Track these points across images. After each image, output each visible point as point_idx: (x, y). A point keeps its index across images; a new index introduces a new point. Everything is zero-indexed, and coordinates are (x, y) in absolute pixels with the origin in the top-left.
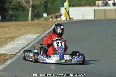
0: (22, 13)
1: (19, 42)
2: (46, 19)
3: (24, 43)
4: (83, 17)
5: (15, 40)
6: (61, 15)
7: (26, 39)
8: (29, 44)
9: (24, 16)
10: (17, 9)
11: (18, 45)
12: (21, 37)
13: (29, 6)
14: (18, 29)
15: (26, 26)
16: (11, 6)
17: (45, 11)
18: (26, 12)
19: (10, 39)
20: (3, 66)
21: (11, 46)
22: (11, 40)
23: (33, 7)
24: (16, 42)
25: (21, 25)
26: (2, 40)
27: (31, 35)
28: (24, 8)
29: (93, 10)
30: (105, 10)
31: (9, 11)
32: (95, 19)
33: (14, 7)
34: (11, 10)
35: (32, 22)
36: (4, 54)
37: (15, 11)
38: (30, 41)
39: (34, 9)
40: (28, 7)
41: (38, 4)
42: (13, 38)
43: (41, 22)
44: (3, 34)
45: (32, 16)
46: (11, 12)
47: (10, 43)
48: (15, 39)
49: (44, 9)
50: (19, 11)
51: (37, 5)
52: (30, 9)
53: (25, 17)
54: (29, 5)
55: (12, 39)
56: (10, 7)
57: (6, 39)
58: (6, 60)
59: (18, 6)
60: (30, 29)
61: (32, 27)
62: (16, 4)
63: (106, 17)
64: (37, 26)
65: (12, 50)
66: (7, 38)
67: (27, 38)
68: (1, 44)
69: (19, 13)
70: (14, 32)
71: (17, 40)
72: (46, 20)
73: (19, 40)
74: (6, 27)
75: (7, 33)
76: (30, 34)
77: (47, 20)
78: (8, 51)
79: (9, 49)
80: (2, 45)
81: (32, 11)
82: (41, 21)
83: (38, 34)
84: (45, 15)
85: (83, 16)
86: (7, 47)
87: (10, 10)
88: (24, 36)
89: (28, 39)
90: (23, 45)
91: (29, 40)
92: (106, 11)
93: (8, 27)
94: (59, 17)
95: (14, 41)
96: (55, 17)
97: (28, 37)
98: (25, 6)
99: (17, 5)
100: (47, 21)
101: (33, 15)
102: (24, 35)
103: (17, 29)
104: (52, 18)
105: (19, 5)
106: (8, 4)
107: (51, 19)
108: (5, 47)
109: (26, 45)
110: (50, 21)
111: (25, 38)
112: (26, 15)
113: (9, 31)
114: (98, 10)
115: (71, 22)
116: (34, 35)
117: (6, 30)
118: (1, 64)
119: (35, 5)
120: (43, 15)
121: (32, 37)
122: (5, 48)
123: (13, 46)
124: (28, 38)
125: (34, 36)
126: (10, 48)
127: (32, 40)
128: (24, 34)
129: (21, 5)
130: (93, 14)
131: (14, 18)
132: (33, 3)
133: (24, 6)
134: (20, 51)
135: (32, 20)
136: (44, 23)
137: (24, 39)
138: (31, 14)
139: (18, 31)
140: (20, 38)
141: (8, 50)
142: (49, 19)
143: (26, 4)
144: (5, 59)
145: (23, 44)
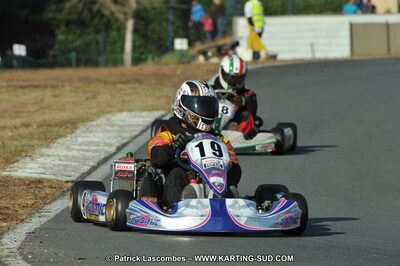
0: (100, 37)
1: (91, 138)
2: (186, 60)
3: (107, 141)
4: (313, 51)
5: (78, 131)
6: (237, 44)
7: (116, 128)
8: (124, 145)
9: (109, 48)
10: (82, 24)
11: (86, 148)
12: (98, 122)
13: (125, 14)
14: (88, 95)
15: (116, 84)
16: (64, 15)
17: (181, 31)
18: (114, 34)
19: (61, 126)
20: (35, 223)
21: (65, 153)
22: (61, 131)
23: (140, 16)
24: (80, 139)
25: (98, 80)
26: (31, 134)
27: (133, 113)
28: (109, 21)
29: (347, 27)
30: (388, 26)
31: (58, 32)
32: (355, 58)
33: (74, 17)
34: (63, 28)
35: (136, 69)
36: (39, 181)
37: (78, 32)
38: (127, 136)
39: (142, 23)
40: (121, 17)
41: (156, 5)
42: (70, 126)
43: (166, 70)
44: (37, 111)
45: (135, 49)
46: (63, 33)
47: (60, 140)
48: (76, 128)
49: (177, 23)
50: (90, 29)
51: (154, 9)
52: (130, 25)
53: (113, 52)
54: (126, 9)
55: (68, 130)
56: (58, 16)
57: (45, 127)
58: (47, 200)
59: (85, 12)
60: (130, 95)
61: (137, 85)
62: (81, 5)
63: (392, 51)
64: (153, 81)
65: (65, 166)
66: (49, 125)
67: (119, 126)
68: (29, 146)
69: (92, 36)
70: (74, 103)
71: (84, 132)
72: (183, 63)
73: (91, 132)
74: (46, 87)
75: (48, 107)
76: (131, 111)
77: (189, 62)
78: (52, 168)
79: (57, 162)
80: (32, 147)
81: (136, 31)
82: (167, 64)
83: (157, 109)
84: (181, 44)
85: (312, 45)
86: (49, 156)
87: (59, 27)
88: (109, 119)
89: (122, 128)
90: (107, 149)
91: (125, 132)
92: (391, 29)
93: (53, 87)
94: (231, 52)
95: (73, 135)
96: (214, 50)
97: (123, 120)
98: (113, 14)
99: (83, 10)
100: (187, 66)
101: (137, 44)
102: (109, 116)
103: (85, 92)
104: (204, 53)
105: (90, 10)
106: (53, 7)
107: (201, 58)
108: (42, 155)
109: (113, 149)
110: (199, 66)
111: (112, 126)
112: (114, 43)
113: (57, 99)
114: (365, 25)
115: (270, 67)
116: (145, 114)
117: (47, 95)
118: (30, 215)
119: (145, 9)
120: (173, 44)
121: (136, 120)
122: (41, 160)
123: (70, 153)
124: (122, 123)
125: (143, 117)
126: (60, 160)
127: (136, 133)
128: (109, 109)
129: (99, 11)
130: (347, 40)
131: (73, 55)
132: (138, 2)
133: (107, 13)
134: (94, 169)
135: (136, 61)
136: (179, 72)
137: (108, 128)
138: (134, 42)
139: (87, 98)
140: (94, 123)
141: (54, 165)
142: (194, 58)
143: (113, 8)
144: (41, 198)
145: (106, 144)
